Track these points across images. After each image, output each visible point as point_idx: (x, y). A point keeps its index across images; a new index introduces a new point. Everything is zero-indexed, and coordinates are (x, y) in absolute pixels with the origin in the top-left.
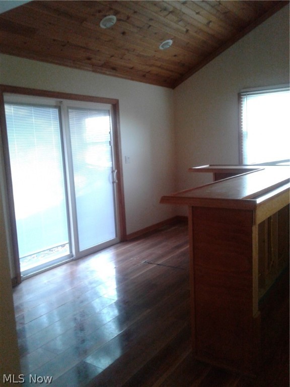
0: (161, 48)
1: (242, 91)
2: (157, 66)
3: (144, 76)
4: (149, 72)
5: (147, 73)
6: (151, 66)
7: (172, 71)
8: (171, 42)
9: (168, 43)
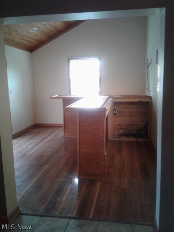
0: (31, 31)
1: (71, 58)
2: (26, 40)
3: (18, 45)
4: (21, 43)
5: (20, 43)
6: (23, 40)
7: (32, 43)
8: (36, 29)
9: (35, 29)
